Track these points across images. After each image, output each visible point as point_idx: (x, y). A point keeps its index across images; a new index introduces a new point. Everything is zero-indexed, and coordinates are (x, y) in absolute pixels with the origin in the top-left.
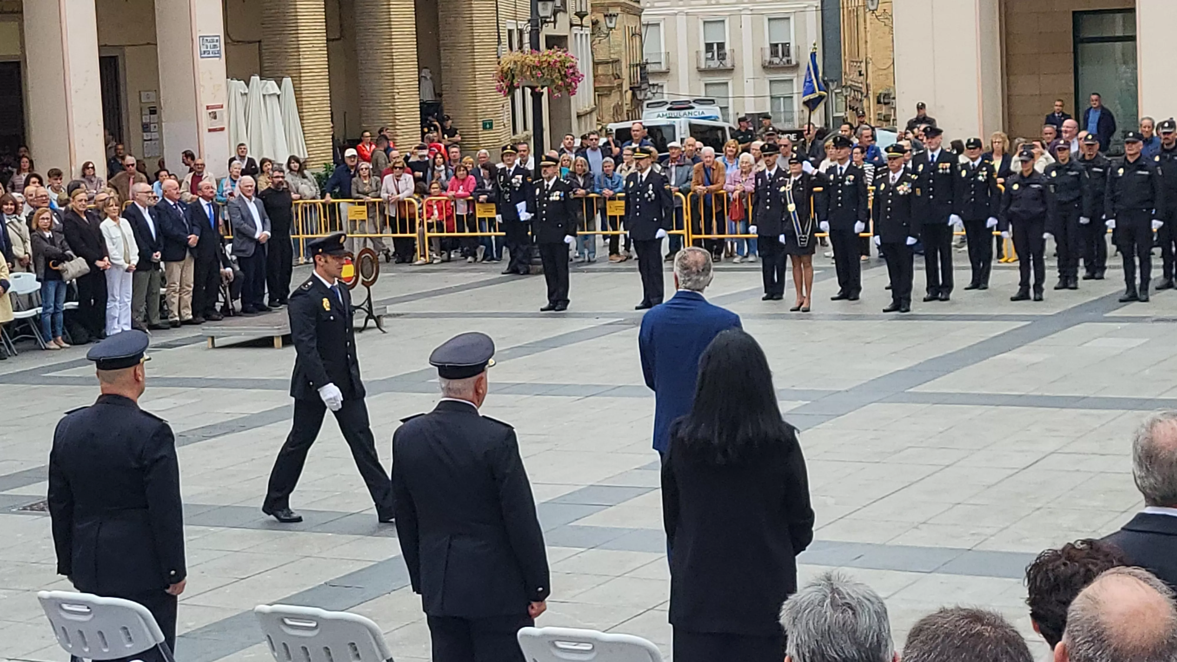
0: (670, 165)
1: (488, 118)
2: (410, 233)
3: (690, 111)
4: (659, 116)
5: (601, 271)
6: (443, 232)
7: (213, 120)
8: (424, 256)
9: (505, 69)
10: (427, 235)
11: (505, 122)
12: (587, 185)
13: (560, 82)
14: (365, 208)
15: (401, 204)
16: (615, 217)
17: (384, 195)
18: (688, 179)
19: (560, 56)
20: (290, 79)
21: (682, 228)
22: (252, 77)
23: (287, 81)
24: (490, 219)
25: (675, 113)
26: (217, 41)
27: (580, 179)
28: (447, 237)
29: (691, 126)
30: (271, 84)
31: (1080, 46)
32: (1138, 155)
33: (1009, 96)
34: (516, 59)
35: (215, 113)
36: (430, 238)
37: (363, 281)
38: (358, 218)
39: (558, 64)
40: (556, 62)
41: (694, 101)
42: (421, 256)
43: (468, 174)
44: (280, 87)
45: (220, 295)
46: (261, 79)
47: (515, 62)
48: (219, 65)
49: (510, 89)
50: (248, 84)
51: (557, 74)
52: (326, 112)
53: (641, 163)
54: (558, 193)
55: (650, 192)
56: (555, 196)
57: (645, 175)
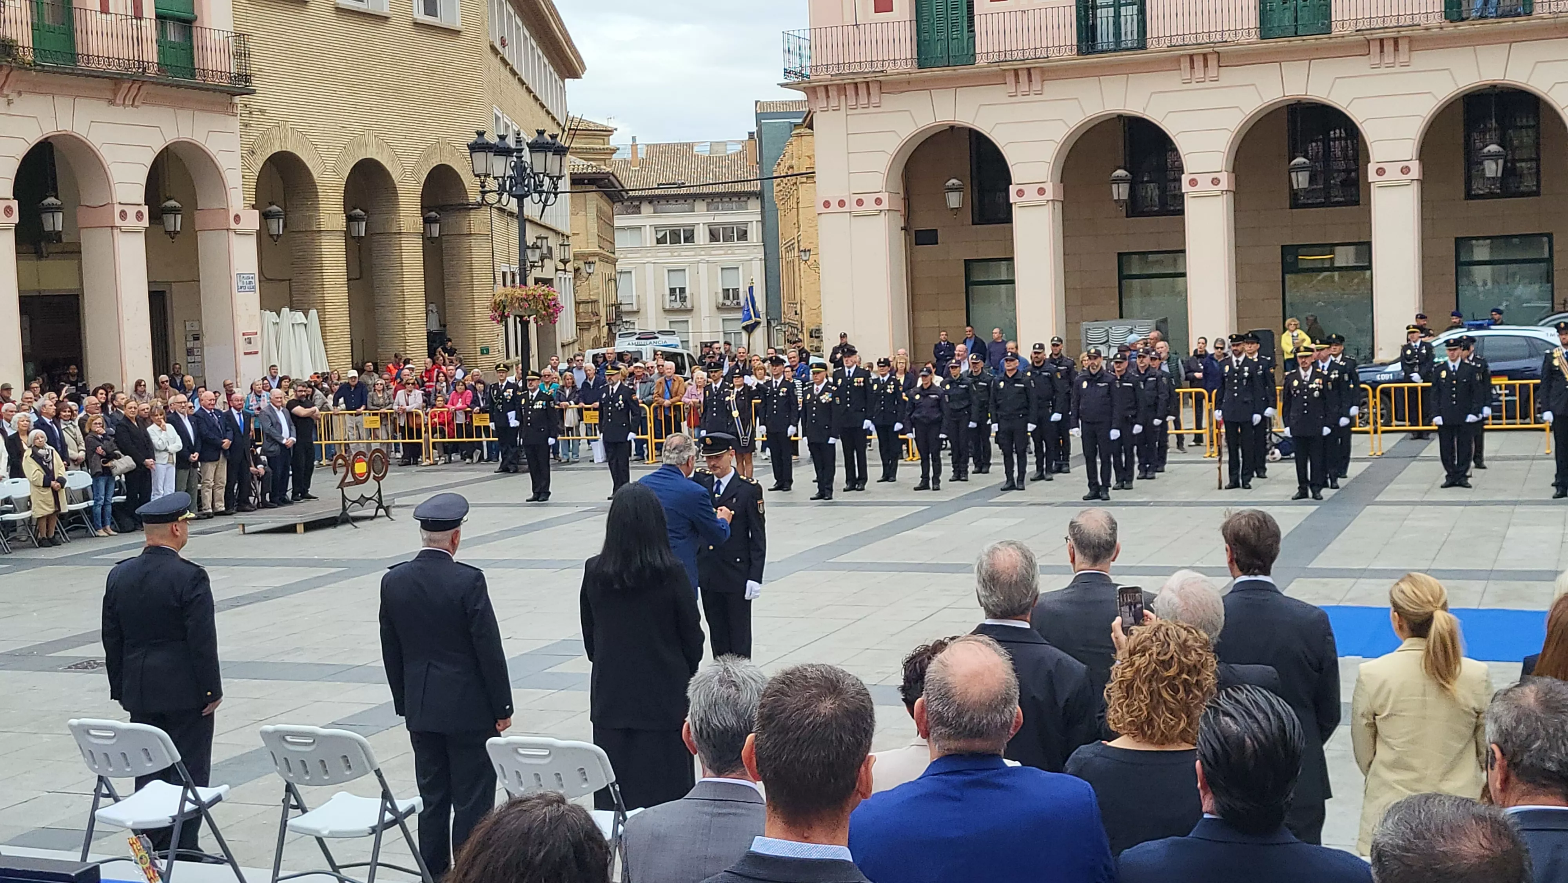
0: (635, 381)
1: (485, 345)
2: (417, 438)
3: (655, 340)
4: (628, 344)
6: (445, 438)
8: (429, 458)
9: (498, 301)
10: (432, 440)
11: (500, 347)
12: (571, 397)
13: (544, 313)
14: (378, 418)
15: (409, 414)
17: (396, 407)
18: (651, 393)
19: (543, 292)
21: (647, 434)
22: (283, 309)
24: (485, 427)
25: (643, 342)
26: (252, 278)
28: (449, 442)
29: (655, 351)
30: (299, 315)
31: (971, 288)
32: (1015, 371)
34: (506, 293)
35: (250, 339)
36: (434, 444)
37: (374, 476)
39: (543, 297)
40: (540, 295)
41: (658, 333)
47: (506, 295)
48: (254, 298)
49: (503, 318)
50: (279, 315)
51: (541, 305)
52: (347, 340)
53: (613, 378)
54: (541, 402)
55: (621, 402)
56: (539, 405)
57: (616, 388)
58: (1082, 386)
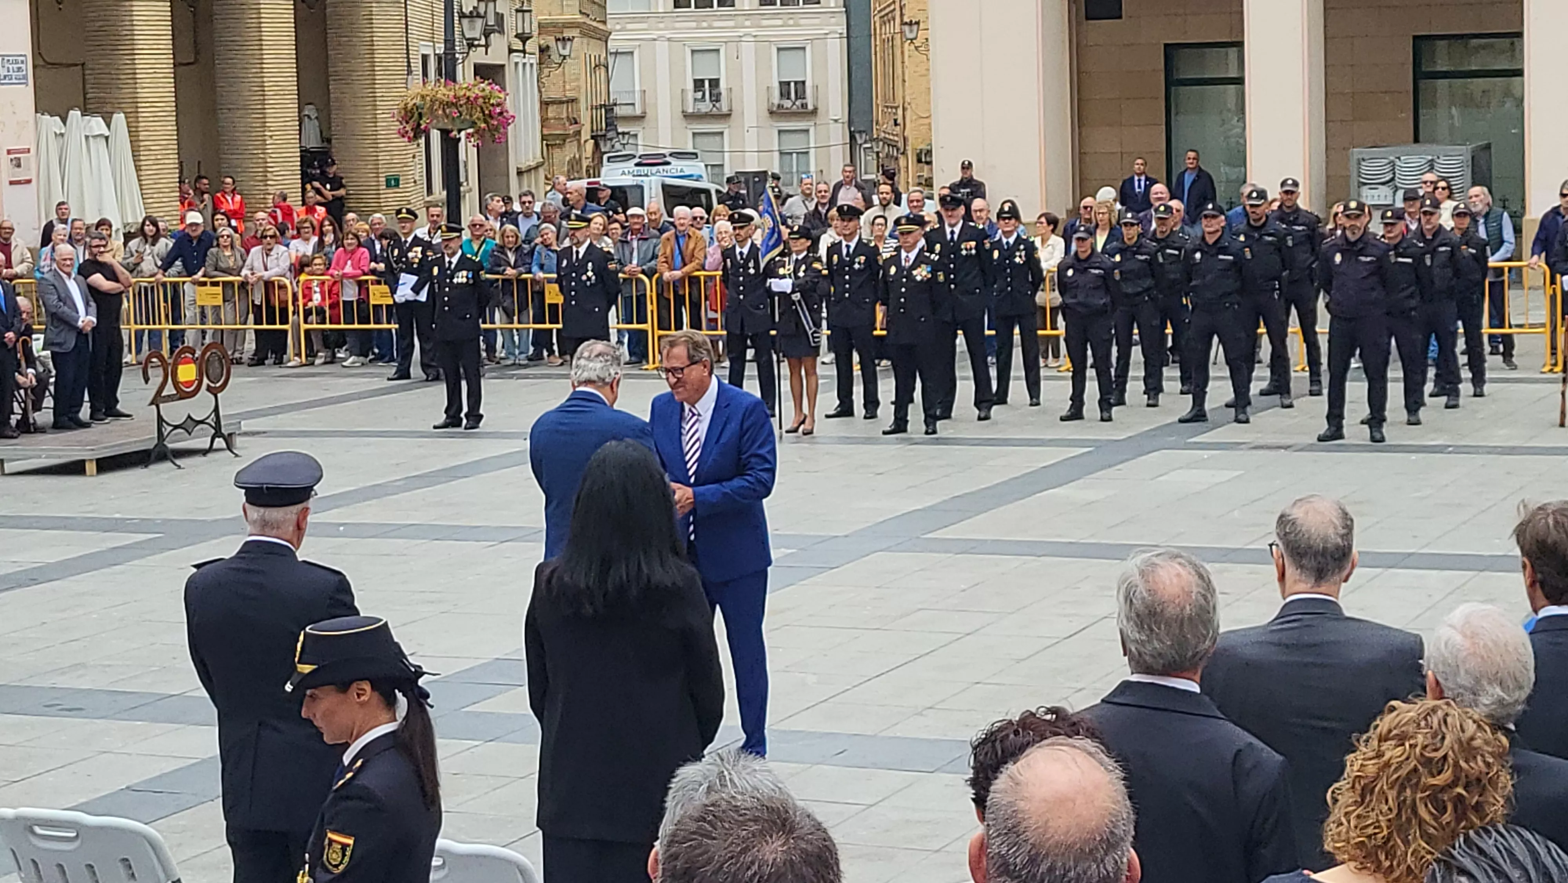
0: (629, 238)
1: (393, 172)
2: (281, 323)
3: (666, 167)
4: (623, 173)
5: (535, 377)
6: (324, 323)
7: (17, 169)
8: (299, 355)
9: (409, 106)
10: (304, 327)
11: (417, 178)
12: (520, 263)
13: (483, 125)
14: (219, 289)
15: (269, 285)
16: (557, 305)
17: (244, 272)
18: (654, 257)
19: (484, 90)
20: (122, 115)
21: (646, 322)
22: (71, 112)
23: (119, 118)
24: (388, 306)
25: (646, 168)
26: (22, 62)
27: (510, 254)
28: (331, 330)
29: (665, 187)
30: (97, 123)
31: (1173, 88)
32: (1219, 234)
33: (1080, 153)
34: (424, 93)
35: (19, 159)
36: (307, 332)
37: (208, 386)
38: (209, 302)
39: (481, 101)
40: (476, 98)
41: (671, 155)
42: (296, 355)
43: (360, 245)
44: (108, 126)
45: (15, 404)
46: (83, 115)
47: (423, 97)
48: (26, 93)
49: (418, 132)
50: (64, 121)
51: (478, 114)
52: (172, 161)
53: (578, 234)
54: (465, 273)
55: (590, 274)
56: (461, 278)
57: (582, 250)
58: (1333, 261)
